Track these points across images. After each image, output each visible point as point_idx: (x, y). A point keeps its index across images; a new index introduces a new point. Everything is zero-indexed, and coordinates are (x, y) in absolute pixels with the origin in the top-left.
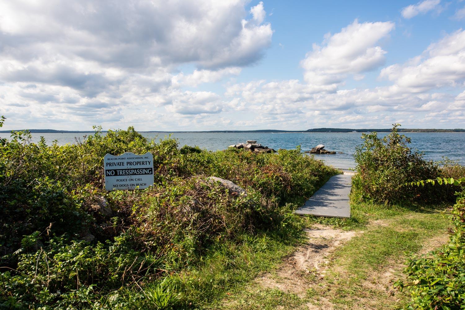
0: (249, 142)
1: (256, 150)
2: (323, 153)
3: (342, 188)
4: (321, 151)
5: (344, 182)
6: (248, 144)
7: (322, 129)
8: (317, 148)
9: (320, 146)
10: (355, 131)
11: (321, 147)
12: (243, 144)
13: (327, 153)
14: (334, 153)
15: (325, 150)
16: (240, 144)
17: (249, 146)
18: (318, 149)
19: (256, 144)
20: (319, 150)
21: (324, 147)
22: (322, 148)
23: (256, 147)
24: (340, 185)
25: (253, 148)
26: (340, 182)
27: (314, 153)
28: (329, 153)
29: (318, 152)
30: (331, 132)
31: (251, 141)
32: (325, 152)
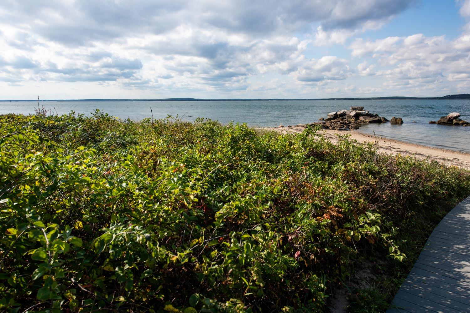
4: (454, 121)
9: (455, 114)
18: (451, 118)
21: (459, 116)
22: (456, 118)
28: (467, 124)
29: (450, 122)
32: (460, 122)
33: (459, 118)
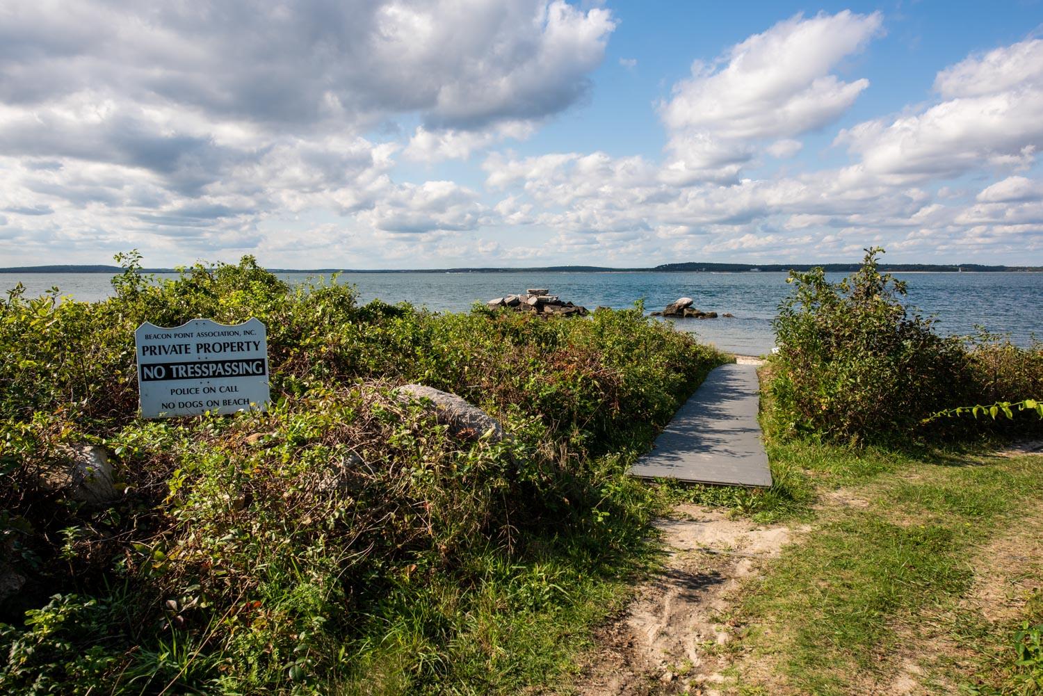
0: (533, 293)
1: (547, 309)
2: (689, 316)
3: (739, 399)
4: (686, 311)
5: (742, 383)
6: (530, 297)
7: (687, 264)
8: (677, 305)
9: (685, 300)
10: (756, 270)
11: (685, 303)
12: (519, 296)
13: (697, 315)
14: (714, 316)
15: (694, 309)
16: (513, 297)
17: (533, 300)
18: (679, 307)
19: (548, 297)
20: (683, 309)
21: (691, 303)
22: (687, 306)
23: (545, 303)
24: (734, 391)
25: (540, 305)
26: (731, 383)
27: (672, 315)
28: (703, 315)
29: (680, 313)
30: (705, 271)
31: (537, 289)
32: (695, 312)
33: (692, 306)
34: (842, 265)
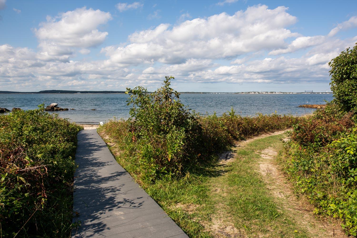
2: (57, 110)
4: (55, 108)
7: (52, 91)
9: (54, 104)
13: (60, 110)
14: (67, 110)
18: (52, 107)
20: (53, 108)
21: (57, 105)
22: (55, 106)
27: (49, 110)
28: (62, 110)
29: (52, 109)
30: (60, 93)
32: (59, 109)
34: (108, 91)
